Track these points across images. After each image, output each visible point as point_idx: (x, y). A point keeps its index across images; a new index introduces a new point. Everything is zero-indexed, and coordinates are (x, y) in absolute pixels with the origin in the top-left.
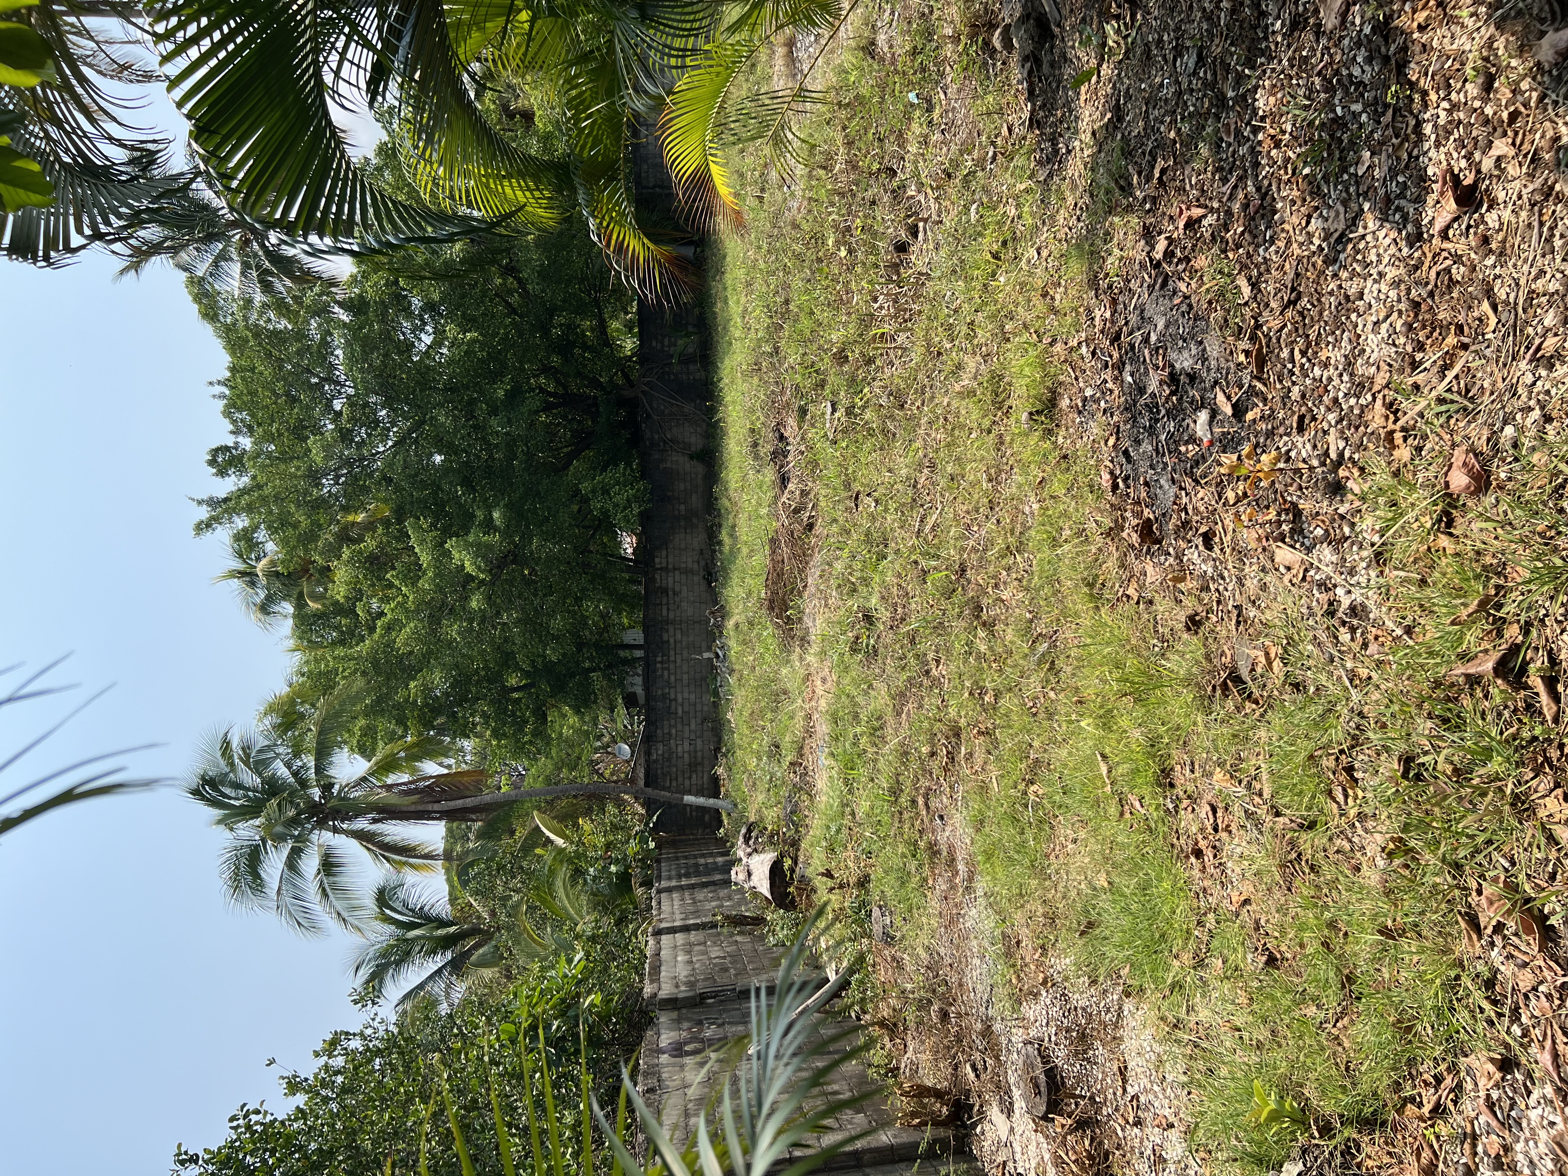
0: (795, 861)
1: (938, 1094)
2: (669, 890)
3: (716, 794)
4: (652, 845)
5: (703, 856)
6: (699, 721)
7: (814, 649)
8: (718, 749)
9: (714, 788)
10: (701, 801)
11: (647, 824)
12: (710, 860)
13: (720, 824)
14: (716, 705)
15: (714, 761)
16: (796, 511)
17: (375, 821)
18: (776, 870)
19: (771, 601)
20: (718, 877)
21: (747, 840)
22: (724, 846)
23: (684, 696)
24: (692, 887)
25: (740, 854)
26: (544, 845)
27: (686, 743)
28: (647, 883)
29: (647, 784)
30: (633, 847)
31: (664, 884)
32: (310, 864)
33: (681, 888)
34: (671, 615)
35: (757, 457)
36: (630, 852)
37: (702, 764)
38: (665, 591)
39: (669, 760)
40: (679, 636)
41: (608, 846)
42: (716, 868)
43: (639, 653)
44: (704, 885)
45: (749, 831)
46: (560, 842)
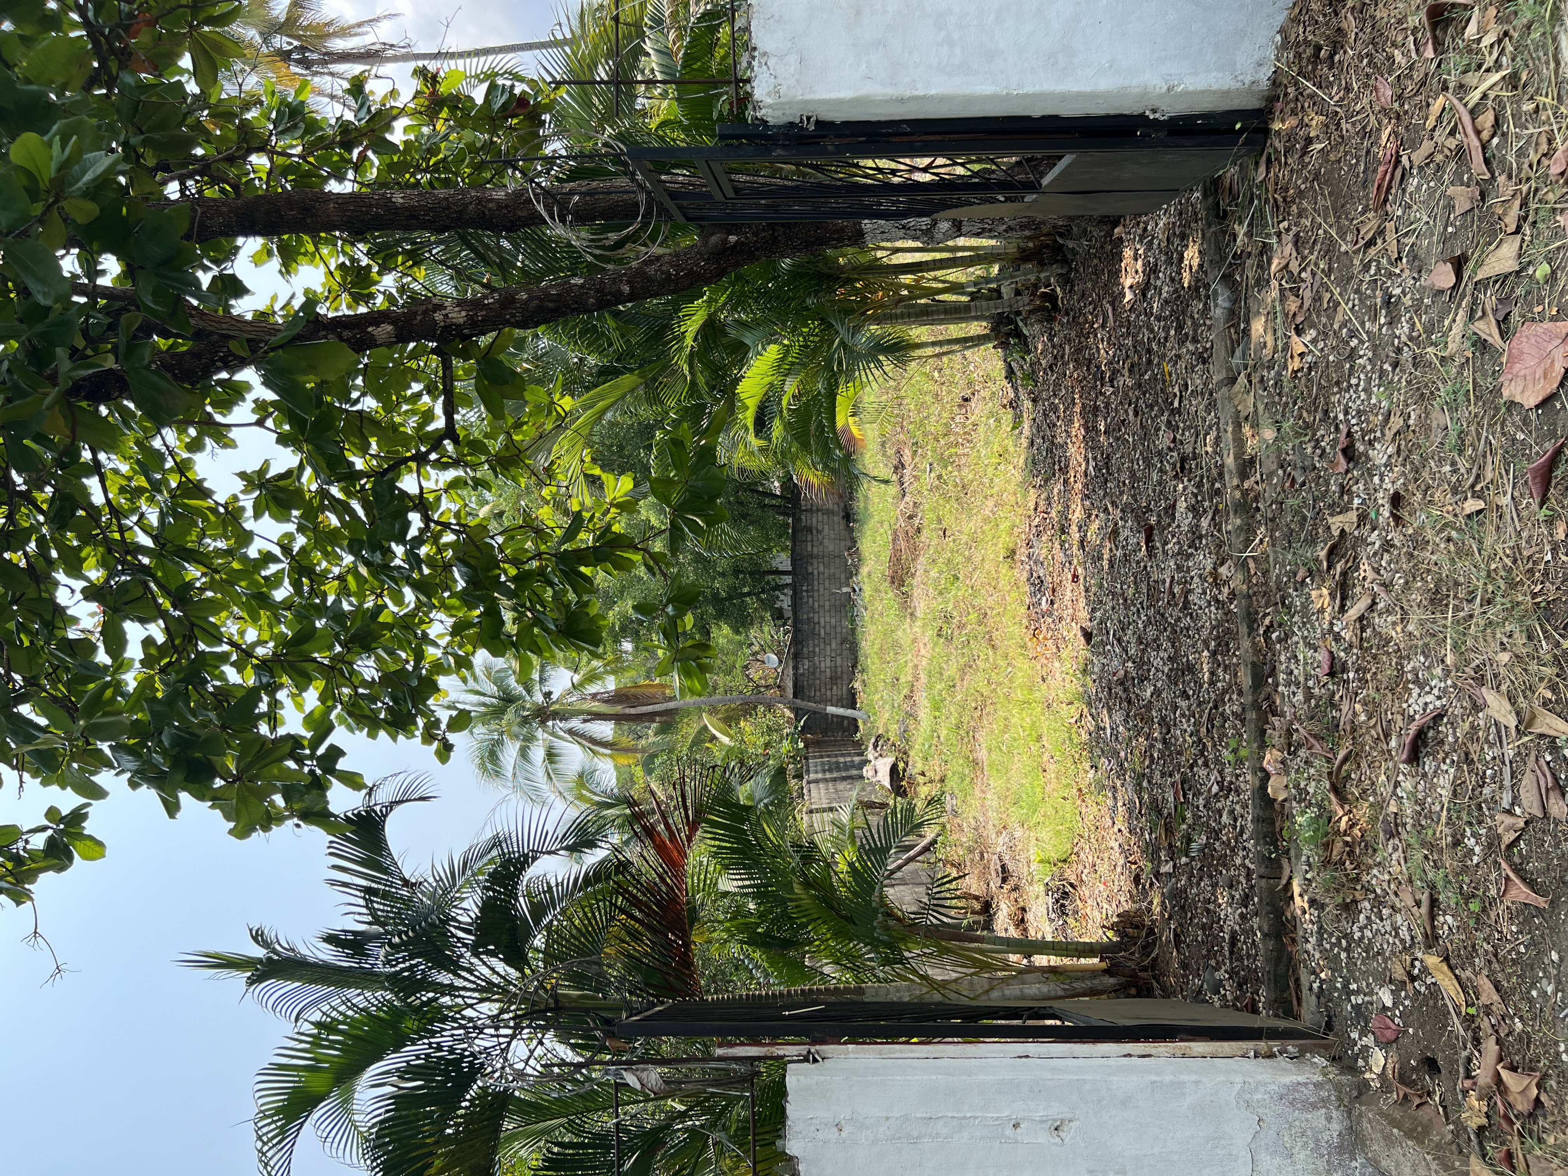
0: (907, 764)
1: (977, 898)
2: (816, 781)
3: (853, 705)
4: (801, 745)
5: (843, 755)
6: (839, 640)
7: (919, 623)
8: (854, 666)
9: (851, 701)
10: (841, 711)
11: (796, 728)
12: (848, 759)
13: (857, 729)
14: (853, 630)
15: (852, 677)
16: (911, 517)
17: (585, 721)
18: (894, 770)
19: (893, 578)
20: (854, 772)
21: (875, 746)
22: (859, 747)
23: (826, 620)
24: (834, 780)
25: (870, 757)
26: (711, 741)
27: (828, 660)
28: (799, 776)
29: (795, 695)
30: (786, 746)
31: (813, 776)
32: (538, 754)
33: (826, 780)
34: (815, 551)
35: (884, 454)
36: (783, 750)
37: (841, 678)
38: (810, 530)
39: (814, 673)
40: (821, 568)
41: (767, 745)
42: (853, 766)
43: (788, 579)
44: (844, 779)
45: (877, 741)
46: (725, 740)
